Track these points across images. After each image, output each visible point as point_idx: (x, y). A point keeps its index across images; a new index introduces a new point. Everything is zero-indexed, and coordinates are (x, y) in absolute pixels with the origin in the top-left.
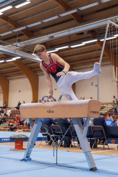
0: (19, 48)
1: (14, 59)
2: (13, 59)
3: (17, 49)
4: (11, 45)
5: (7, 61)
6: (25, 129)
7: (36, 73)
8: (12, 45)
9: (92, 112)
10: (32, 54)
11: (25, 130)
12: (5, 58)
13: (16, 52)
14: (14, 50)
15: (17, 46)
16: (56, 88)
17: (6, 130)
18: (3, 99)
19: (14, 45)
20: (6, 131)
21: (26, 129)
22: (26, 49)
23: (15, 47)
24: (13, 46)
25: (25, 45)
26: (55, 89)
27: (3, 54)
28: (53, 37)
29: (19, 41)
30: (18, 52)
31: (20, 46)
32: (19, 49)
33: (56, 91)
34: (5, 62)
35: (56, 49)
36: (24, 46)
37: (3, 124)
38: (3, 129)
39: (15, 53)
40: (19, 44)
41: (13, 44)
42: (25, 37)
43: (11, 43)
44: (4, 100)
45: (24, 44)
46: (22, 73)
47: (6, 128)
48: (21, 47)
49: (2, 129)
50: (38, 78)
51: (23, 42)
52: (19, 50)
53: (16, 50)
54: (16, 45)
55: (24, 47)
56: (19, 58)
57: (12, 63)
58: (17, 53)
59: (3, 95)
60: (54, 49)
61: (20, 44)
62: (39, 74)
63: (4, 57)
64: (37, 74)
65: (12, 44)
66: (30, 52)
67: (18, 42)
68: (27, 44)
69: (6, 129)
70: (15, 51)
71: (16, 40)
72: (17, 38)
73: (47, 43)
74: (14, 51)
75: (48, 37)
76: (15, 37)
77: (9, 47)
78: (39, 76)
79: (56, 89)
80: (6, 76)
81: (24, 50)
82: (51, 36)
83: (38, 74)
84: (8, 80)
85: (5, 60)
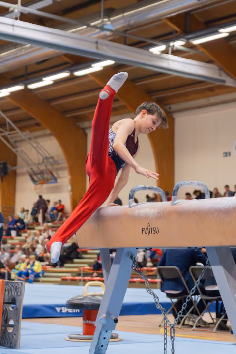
0: (108, 33)
1: (97, 67)
2: (93, 65)
3: (105, 37)
4: (85, 27)
5: (78, 73)
6: (135, 280)
7: (167, 104)
8: (89, 26)
10: (148, 50)
11: (134, 282)
12: (72, 65)
13: (100, 46)
14: (95, 41)
15: (102, 29)
16: (227, 151)
17: (80, 280)
18: (69, 188)
19: (95, 27)
20: (78, 284)
21: (139, 279)
22: (129, 34)
23: (98, 31)
24: (90, 28)
25: (126, 24)
26: (226, 153)
27: (66, 55)
29: (110, 12)
30: (106, 45)
31: (113, 29)
32: (109, 38)
33: (228, 158)
34: (72, 78)
35: (221, 31)
36: (124, 27)
37: (73, 262)
38: (71, 278)
39: (97, 48)
40: (109, 23)
41: (93, 24)
43: (84, 20)
44: (72, 190)
45: (122, 21)
46: (124, 107)
47: (79, 275)
48: (114, 32)
49: (67, 278)
50: (173, 119)
51: (121, 16)
52: (111, 40)
53: (100, 41)
54: (99, 26)
55: (126, 31)
56: (110, 63)
57: (92, 78)
58: (104, 50)
59: (70, 177)
60: (214, 29)
61: (112, 22)
62: (174, 107)
63: (67, 63)
64: (168, 110)
65: (88, 23)
66: (143, 44)
67: (104, 17)
68: (132, 22)
69: (80, 278)
70: (97, 43)
71: (100, 12)
72: (103, 5)
73: (193, 13)
74: (95, 45)
77: (80, 34)
78: (175, 115)
79: (230, 154)
80: (76, 117)
81: (125, 38)
83: (171, 110)
84: (83, 130)
85: (72, 72)
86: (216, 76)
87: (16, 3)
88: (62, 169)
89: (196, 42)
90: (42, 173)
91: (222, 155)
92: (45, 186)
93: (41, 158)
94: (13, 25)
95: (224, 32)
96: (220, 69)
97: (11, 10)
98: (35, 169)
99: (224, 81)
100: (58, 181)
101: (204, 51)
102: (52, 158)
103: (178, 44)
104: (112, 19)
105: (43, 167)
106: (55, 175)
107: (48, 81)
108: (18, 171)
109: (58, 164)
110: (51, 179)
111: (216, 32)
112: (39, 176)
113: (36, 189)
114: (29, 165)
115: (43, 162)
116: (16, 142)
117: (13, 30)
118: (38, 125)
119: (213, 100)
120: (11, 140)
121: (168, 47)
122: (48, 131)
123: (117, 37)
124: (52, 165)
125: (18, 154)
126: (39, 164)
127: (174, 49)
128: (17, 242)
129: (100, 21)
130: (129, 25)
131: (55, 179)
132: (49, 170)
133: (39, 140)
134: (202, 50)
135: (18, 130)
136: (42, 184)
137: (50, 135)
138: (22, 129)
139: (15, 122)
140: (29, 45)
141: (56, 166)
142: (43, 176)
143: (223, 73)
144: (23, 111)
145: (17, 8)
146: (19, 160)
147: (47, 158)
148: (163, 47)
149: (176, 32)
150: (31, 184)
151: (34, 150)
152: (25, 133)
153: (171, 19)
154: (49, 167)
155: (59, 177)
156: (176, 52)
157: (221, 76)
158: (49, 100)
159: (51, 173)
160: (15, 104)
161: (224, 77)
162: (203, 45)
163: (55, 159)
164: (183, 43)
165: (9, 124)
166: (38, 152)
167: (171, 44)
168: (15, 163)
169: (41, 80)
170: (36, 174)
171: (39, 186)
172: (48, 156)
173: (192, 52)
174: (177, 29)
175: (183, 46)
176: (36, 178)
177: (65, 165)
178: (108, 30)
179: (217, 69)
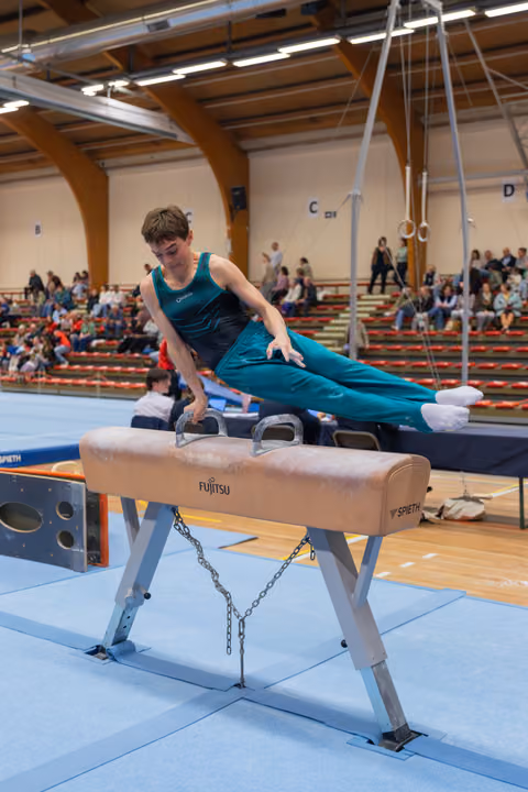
0: (27, 65)
1: (11, 107)
2: (5, 105)
3: (23, 71)
7: (99, 159)
10: (80, 90)
13: (17, 82)
14: (11, 75)
15: (20, 59)
19: (10, 55)
22: (54, 68)
23: (14, 61)
25: (52, 55)
28: (163, 25)
29: (30, 36)
30: (28, 84)
31: (34, 59)
32: (30, 72)
35: (175, 72)
36: (50, 58)
39: (15, 85)
40: (28, 51)
42: (51, 18)
45: (47, 50)
46: (45, 159)
48: (38, 64)
50: (107, 178)
51: (46, 42)
52: (30, 75)
53: (20, 76)
54: (16, 54)
55: (50, 64)
58: (24, 88)
60: (169, 68)
61: (33, 50)
62: (108, 163)
64: (100, 165)
67: (23, 43)
68: (61, 52)
70: (14, 78)
71: (18, 36)
72: (21, 25)
74: (11, 82)
75: (147, 22)
76: (13, 16)
78: (110, 173)
81: (48, 73)
82: (161, 19)
83: (106, 166)
86: (167, 130)
89: (143, 83)
95: (180, 73)
96: (171, 120)
99: (175, 136)
101: (152, 95)
103: (120, 85)
104: (33, 45)
111: (169, 73)
119: (157, 156)
121: (107, 87)
123: (39, 71)
127: (115, 90)
129: (16, 48)
130: (56, 56)
134: (147, 93)
143: (174, 126)
148: (100, 87)
149: (117, 68)
153: (112, 52)
156: (116, 95)
157: (171, 128)
161: (176, 131)
162: (149, 87)
164: (126, 83)
167: (111, 84)
174: (117, 64)
175: (124, 87)
178: (27, 61)
179: (167, 119)
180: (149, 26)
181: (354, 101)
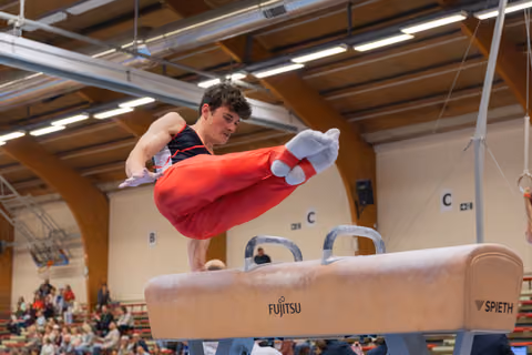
0: (143, 60)
1: (126, 107)
2: (121, 105)
3: (138, 66)
4: (114, 50)
5: (100, 116)
8: (119, 49)
9: (484, 307)
10: (196, 84)
12: (92, 105)
13: (132, 76)
14: (126, 70)
15: (135, 53)
16: (296, 222)
18: (86, 271)
19: (127, 50)
22: (175, 63)
23: (129, 56)
24: (120, 53)
25: (167, 48)
26: (295, 225)
27: (85, 90)
28: (280, 10)
29: (145, 32)
30: (141, 76)
31: (150, 54)
33: (297, 231)
34: (91, 123)
35: (294, 60)
36: (166, 52)
39: (129, 79)
40: (143, 46)
41: (123, 47)
42: (169, 14)
43: (113, 41)
44: (90, 273)
45: (164, 44)
48: (154, 58)
51: (161, 36)
52: (146, 70)
53: (134, 70)
54: (131, 49)
55: (166, 59)
56: (147, 100)
57: (119, 123)
58: (136, 83)
59: (86, 256)
60: (285, 58)
61: (149, 45)
63: (86, 103)
65: (118, 45)
66: (191, 78)
67: (138, 38)
68: (176, 45)
70: (128, 72)
71: (133, 31)
72: (136, 22)
73: (257, 36)
74: (125, 75)
75: (264, 9)
76: (129, 16)
77: (109, 59)
79: (300, 226)
80: (96, 177)
81: (165, 67)
82: (277, 5)
84: (105, 194)
85: (91, 114)
86: (287, 123)
87: (17, 13)
88: (75, 246)
89: (260, 75)
90: (48, 250)
91: (289, 227)
92: (52, 268)
93: (47, 231)
94: (13, 44)
95: (299, 62)
96: (290, 113)
97: (10, 22)
98: (39, 245)
99: (295, 129)
100: (71, 261)
101: (271, 88)
102: (62, 231)
103: (237, 78)
104: (148, 41)
105: (49, 244)
106: (67, 254)
107: (58, 125)
108: (15, 249)
109: (70, 239)
110: (60, 260)
111: (288, 62)
112: (45, 255)
113: (40, 272)
114: (30, 240)
115: (50, 236)
116: (13, 209)
117: (13, 50)
118: (43, 186)
120: (7, 207)
122: (57, 196)
123: (155, 65)
124: (62, 240)
125: (16, 225)
126: (46, 239)
128: (15, 342)
129: (131, 44)
130: (172, 50)
131: (66, 260)
132: (58, 247)
133: (45, 207)
134: (267, 86)
135: (16, 193)
136: (49, 265)
137: (60, 200)
138: (22, 192)
139: (11, 183)
140: (41, 73)
141: (67, 243)
142: (50, 255)
143: (294, 119)
144: (23, 168)
145: (19, 20)
146: (17, 234)
147: (55, 231)
148: (217, 81)
149: (234, 62)
150: (33, 267)
151: (38, 220)
152: (25, 197)
153: (227, 43)
154: (59, 243)
155: (72, 257)
157: (291, 120)
158: (60, 153)
159: (61, 251)
160: (12, 157)
161: (296, 123)
162: (268, 79)
163: (67, 233)
164: (244, 76)
165: (4, 185)
166: (44, 223)
167: (228, 77)
168: (11, 239)
169: (49, 125)
170: (40, 253)
171: (45, 268)
172: (56, 227)
173: (255, 89)
174: (235, 57)
175: (242, 80)
176: (40, 259)
177: (80, 240)
178: (142, 55)
179: (287, 112)
180: (264, 13)
181: (454, 91)
